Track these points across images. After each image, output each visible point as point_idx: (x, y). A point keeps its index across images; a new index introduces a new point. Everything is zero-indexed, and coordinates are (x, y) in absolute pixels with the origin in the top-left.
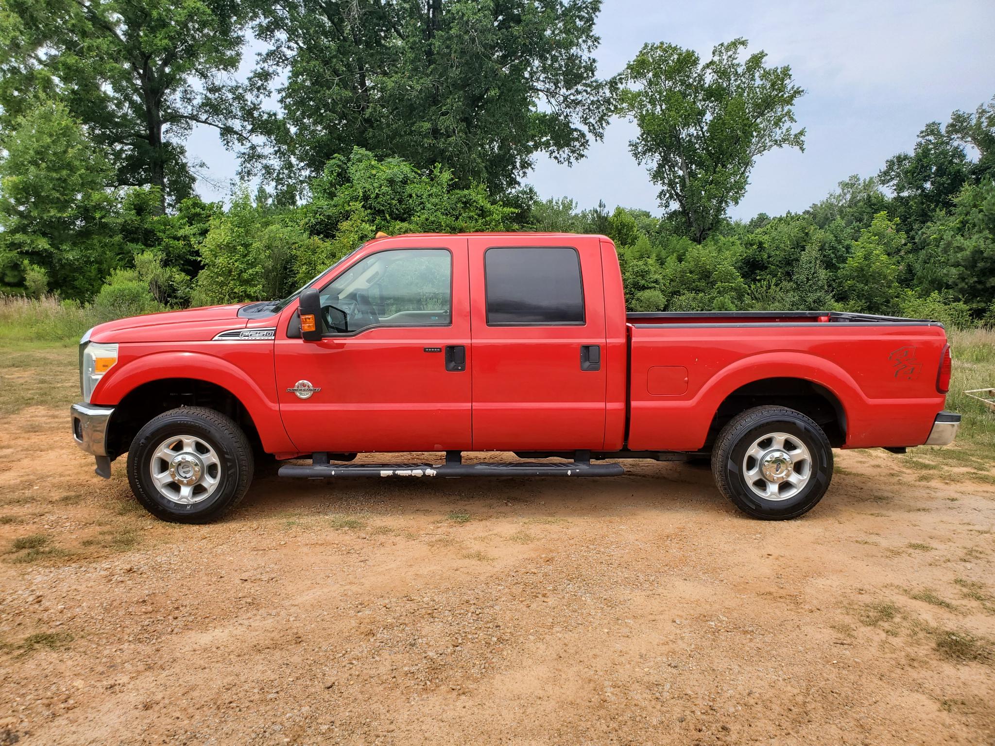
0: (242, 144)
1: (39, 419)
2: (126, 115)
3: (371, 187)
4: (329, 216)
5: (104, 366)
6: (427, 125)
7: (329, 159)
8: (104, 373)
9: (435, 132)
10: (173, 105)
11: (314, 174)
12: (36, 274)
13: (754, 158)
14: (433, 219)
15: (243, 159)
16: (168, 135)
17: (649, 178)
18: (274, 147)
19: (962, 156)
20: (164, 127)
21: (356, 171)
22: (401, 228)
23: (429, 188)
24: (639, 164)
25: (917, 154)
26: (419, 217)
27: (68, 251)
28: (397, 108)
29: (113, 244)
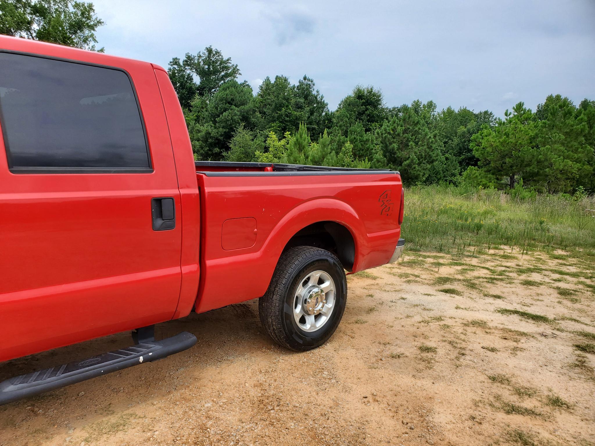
19: (191, 79)
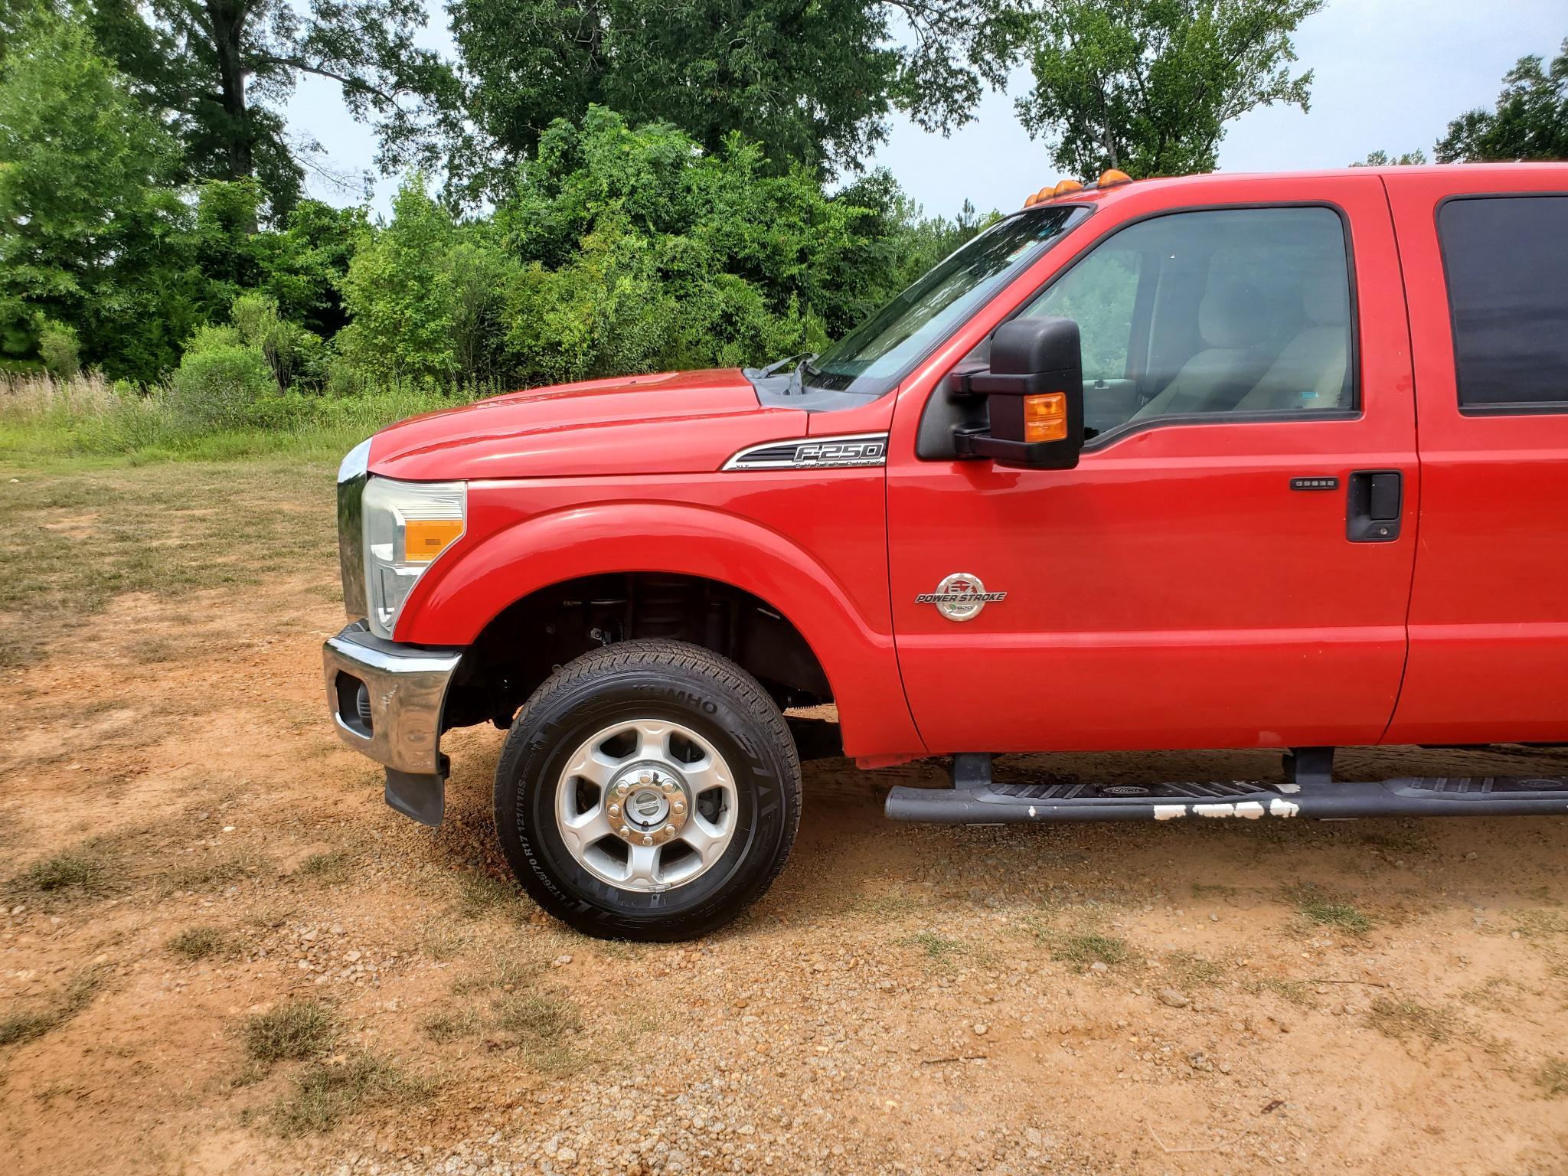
0: (382, 110)
1: (152, 625)
2: (181, 59)
3: (622, 174)
4: (550, 227)
5: (429, 542)
6: (711, 65)
7: (545, 127)
8: (430, 561)
9: (724, 77)
10: (261, 42)
11: (510, 157)
12: (59, 337)
13: (1225, 124)
14: (728, 229)
15: (384, 136)
16: (255, 95)
17: (1050, 160)
18: (435, 113)
20: (248, 80)
21: (595, 147)
22: (676, 246)
23: (720, 175)
24: (1032, 138)
25: (1503, 112)
26: (705, 225)
27: (111, 295)
28: (656, 37)
29: (186, 283)
